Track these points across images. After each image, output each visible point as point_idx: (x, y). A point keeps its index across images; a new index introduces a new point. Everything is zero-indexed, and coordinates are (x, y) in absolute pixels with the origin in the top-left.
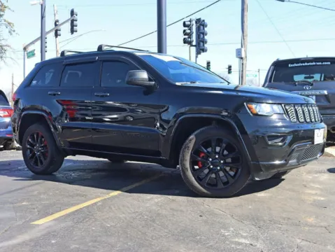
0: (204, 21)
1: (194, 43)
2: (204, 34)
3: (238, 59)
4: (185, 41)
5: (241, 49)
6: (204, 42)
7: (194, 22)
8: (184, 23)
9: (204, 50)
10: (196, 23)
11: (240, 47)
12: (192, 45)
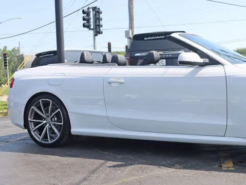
0: (99, 9)
1: (92, 27)
2: (100, 19)
3: (127, 39)
4: (84, 26)
5: (129, 31)
6: (100, 26)
7: (91, 10)
8: (83, 11)
9: (100, 32)
11: (128, 29)
12: (90, 29)
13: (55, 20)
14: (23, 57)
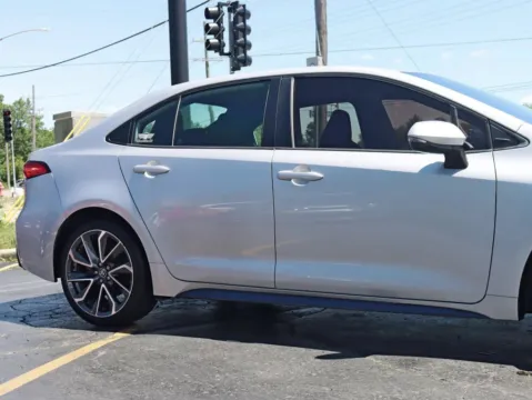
0: (244, 6)
1: (227, 49)
2: (246, 31)
4: (209, 46)
5: (315, 59)
6: (245, 46)
7: (225, 9)
8: (207, 9)
9: (245, 62)
10: (229, 10)
11: (314, 55)
12: (222, 53)
13: (167, 18)
14: (71, 119)
